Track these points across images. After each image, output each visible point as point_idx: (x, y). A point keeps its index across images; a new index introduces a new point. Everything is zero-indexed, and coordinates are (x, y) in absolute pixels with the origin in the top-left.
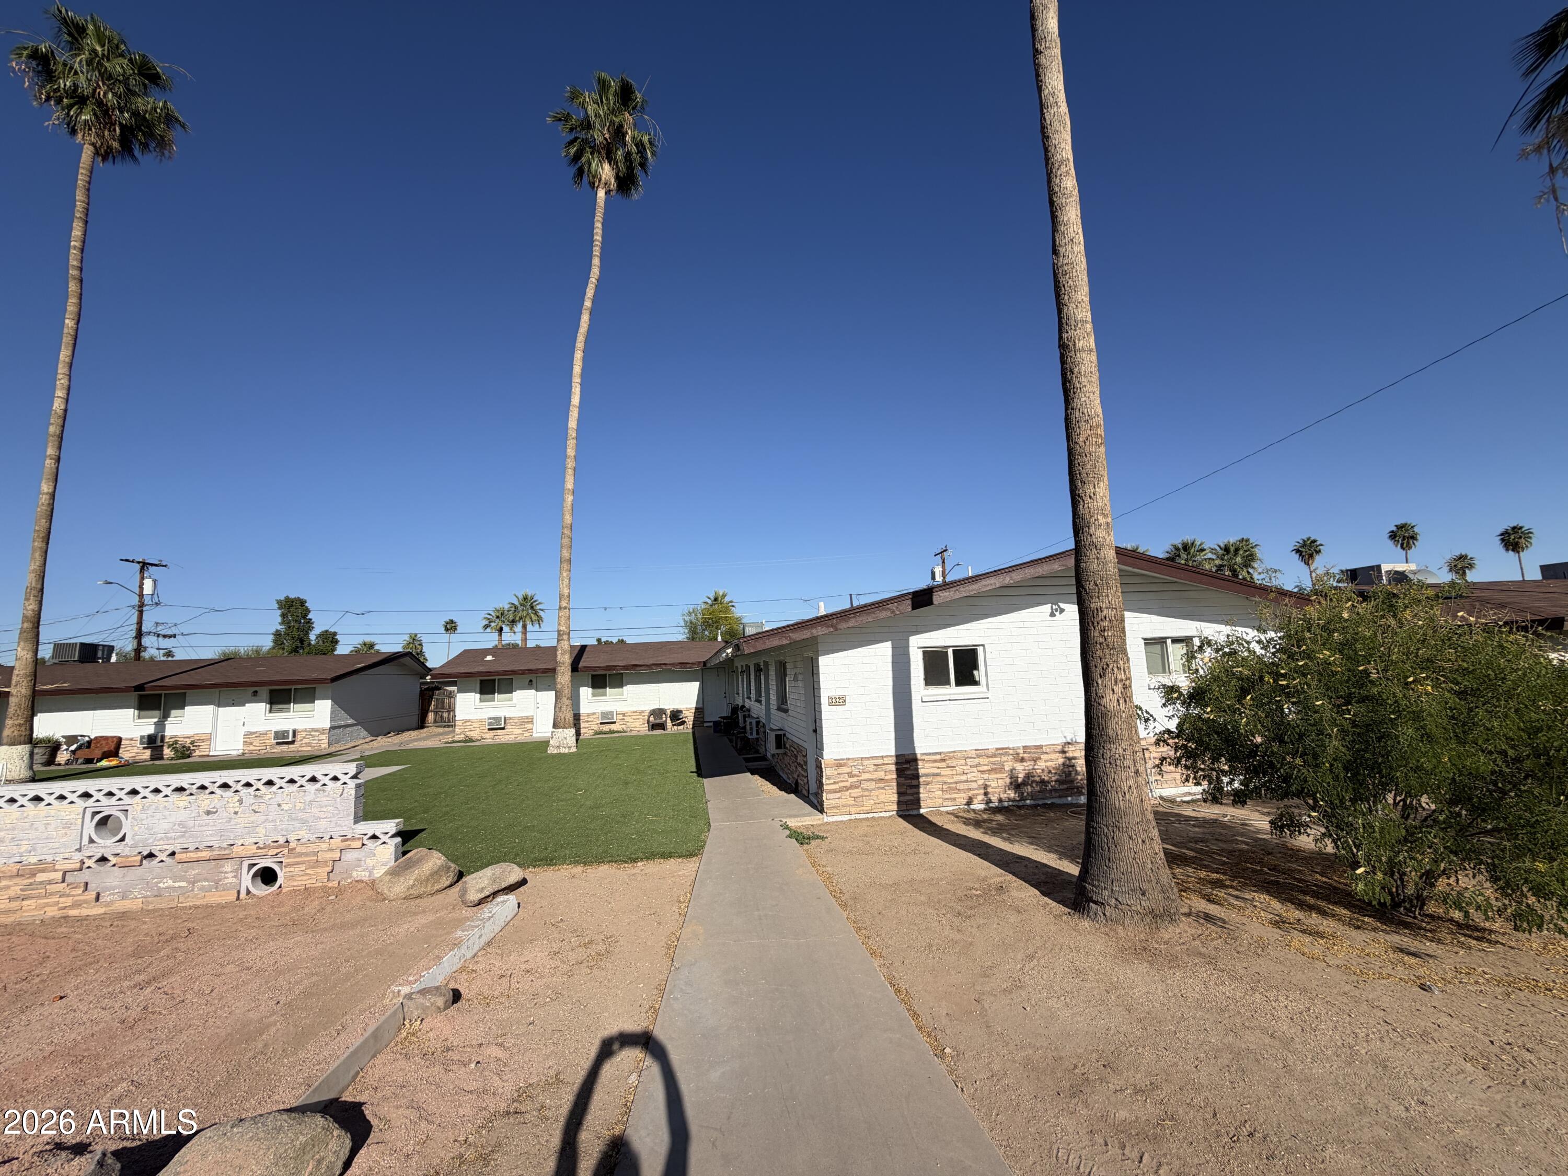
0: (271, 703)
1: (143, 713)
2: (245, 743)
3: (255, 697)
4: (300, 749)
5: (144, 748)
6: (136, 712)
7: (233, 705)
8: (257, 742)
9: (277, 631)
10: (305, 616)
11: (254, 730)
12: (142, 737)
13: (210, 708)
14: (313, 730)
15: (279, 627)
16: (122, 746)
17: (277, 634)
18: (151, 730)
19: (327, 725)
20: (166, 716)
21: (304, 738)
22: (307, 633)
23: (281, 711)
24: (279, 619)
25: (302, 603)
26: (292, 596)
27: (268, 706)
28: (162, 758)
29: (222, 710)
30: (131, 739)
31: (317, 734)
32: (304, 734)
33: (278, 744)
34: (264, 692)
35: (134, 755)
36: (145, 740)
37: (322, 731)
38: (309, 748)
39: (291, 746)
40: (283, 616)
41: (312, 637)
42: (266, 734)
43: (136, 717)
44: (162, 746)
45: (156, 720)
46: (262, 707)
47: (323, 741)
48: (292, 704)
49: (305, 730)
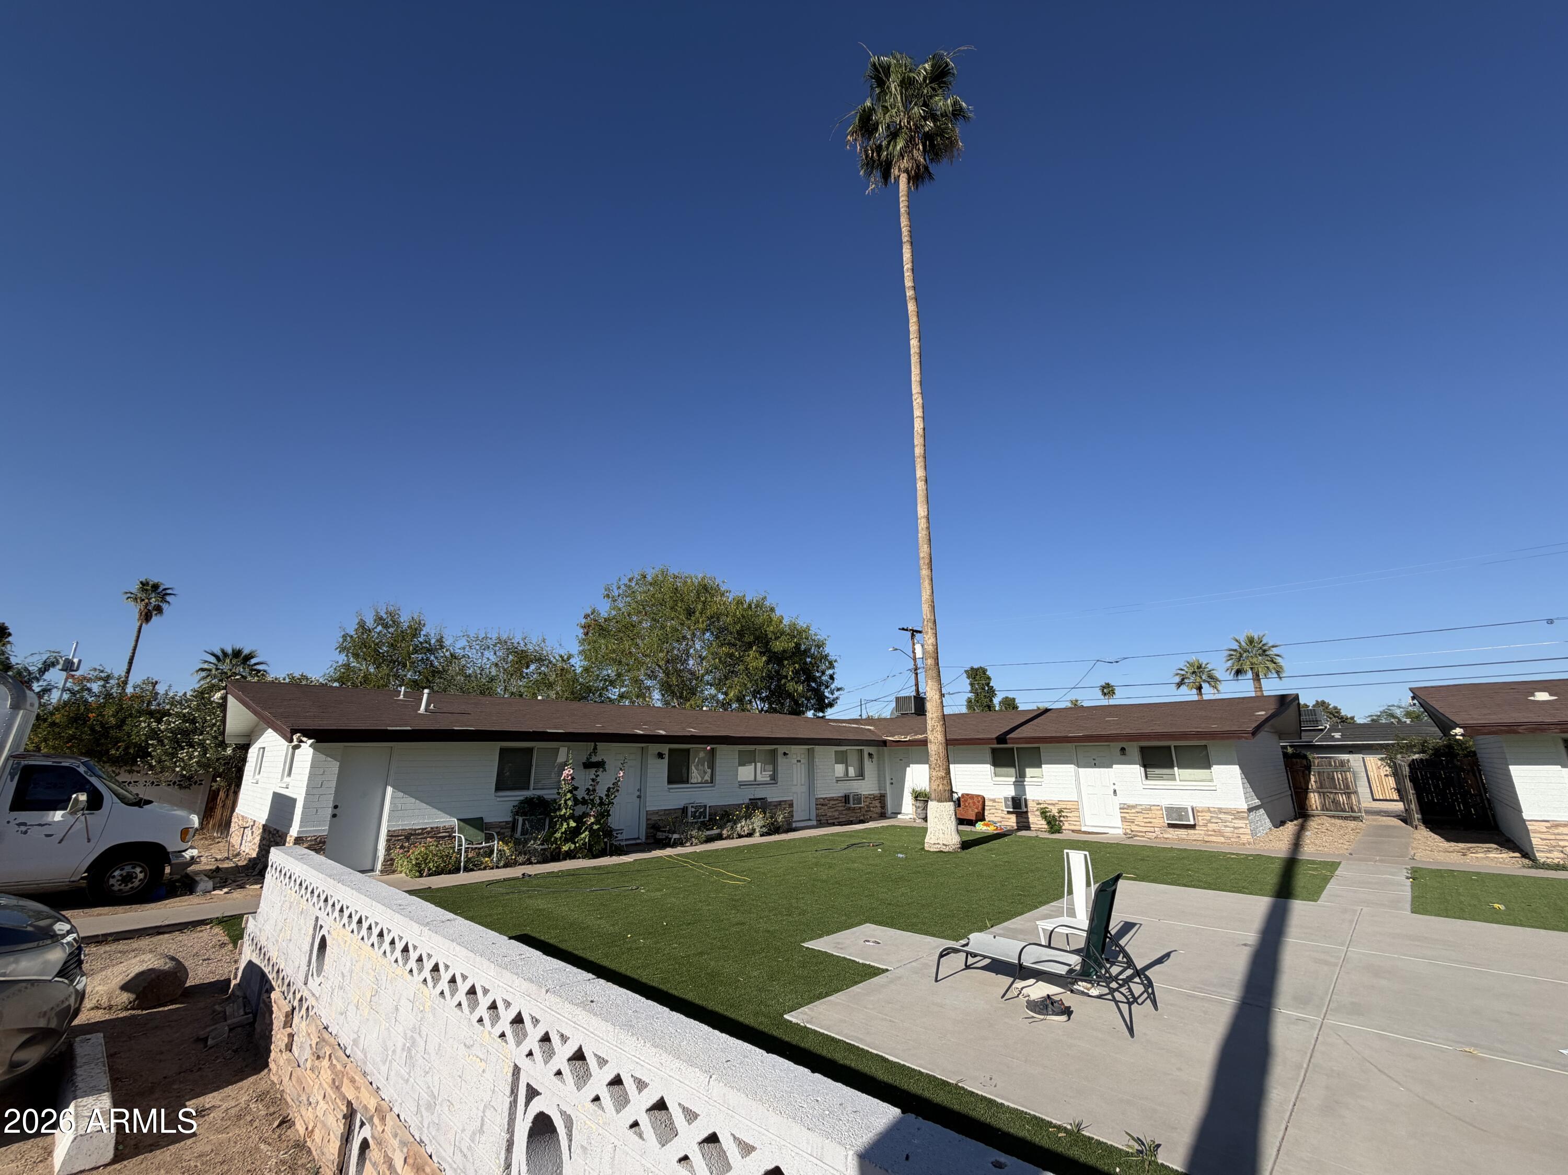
0: (1145, 766)
1: (999, 770)
2: (1124, 819)
3: (1123, 756)
4: (1206, 838)
5: (1009, 812)
6: (992, 768)
7: (1095, 766)
8: (1140, 819)
9: (969, 698)
10: (988, 684)
11: (1132, 803)
12: (1006, 799)
13: (1071, 768)
14: (1220, 811)
15: (970, 695)
16: (986, 808)
17: (969, 701)
18: (1011, 792)
19: (1244, 807)
20: (1021, 776)
21: (1209, 821)
22: (991, 701)
23: (1160, 777)
24: (969, 688)
25: (984, 671)
26: (976, 666)
27: (1142, 769)
28: (1028, 828)
29: (1081, 770)
30: (994, 801)
31: (1230, 817)
32: (1208, 816)
33: (1171, 826)
34: (1133, 749)
35: (1000, 819)
36: (1010, 803)
37: (1237, 814)
38: (1222, 839)
39: (1191, 832)
40: (972, 685)
41: (996, 701)
42: (1150, 810)
43: (993, 775)
44: (1027, 812)
45: (1014, 779)
46: (1135, 771)
47: (1241, 831)
48: (1176, 769)
49: (1209, 810)
